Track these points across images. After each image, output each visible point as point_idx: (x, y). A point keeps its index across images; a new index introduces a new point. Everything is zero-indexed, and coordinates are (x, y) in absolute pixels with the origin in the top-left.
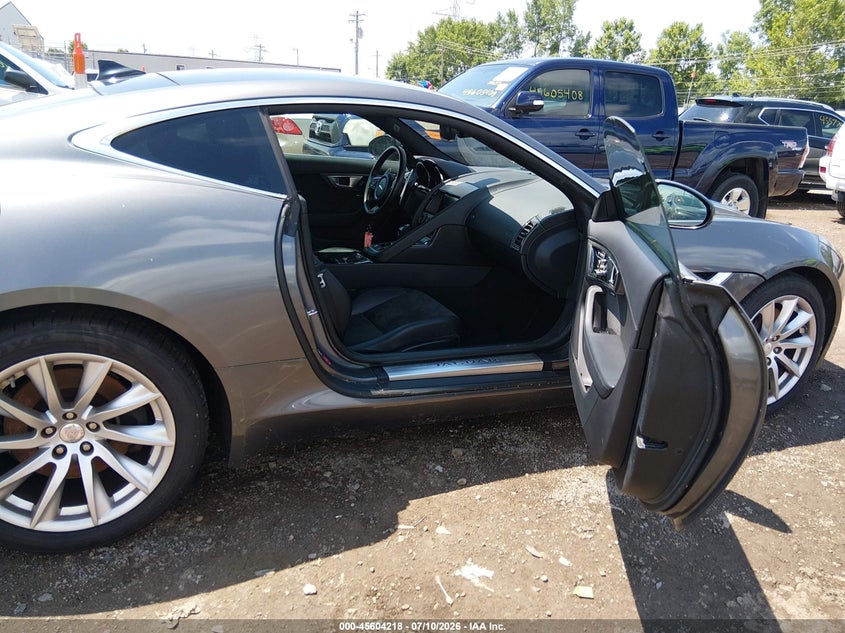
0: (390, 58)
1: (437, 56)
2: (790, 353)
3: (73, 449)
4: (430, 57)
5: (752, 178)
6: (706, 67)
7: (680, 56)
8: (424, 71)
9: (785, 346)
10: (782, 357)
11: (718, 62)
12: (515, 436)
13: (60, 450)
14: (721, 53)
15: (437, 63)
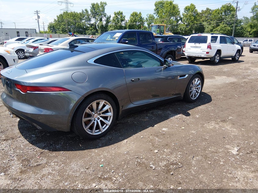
0: (48, 24)
1: (64, 23)
2: (197, 89)
3: (96, 119)
4: (62, 23)
5: (172, 55)
6: (143, 24)
7: (136, 22)
8: (61, 28)
9: (197, 88)
10: (196, 89)
11: (147, 23)
12: (156, 111)
13: (98, 118)
14: (147, 20)
15: (65, 25)
